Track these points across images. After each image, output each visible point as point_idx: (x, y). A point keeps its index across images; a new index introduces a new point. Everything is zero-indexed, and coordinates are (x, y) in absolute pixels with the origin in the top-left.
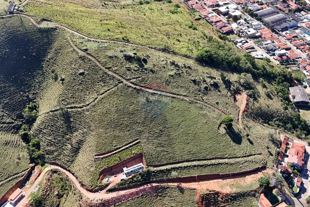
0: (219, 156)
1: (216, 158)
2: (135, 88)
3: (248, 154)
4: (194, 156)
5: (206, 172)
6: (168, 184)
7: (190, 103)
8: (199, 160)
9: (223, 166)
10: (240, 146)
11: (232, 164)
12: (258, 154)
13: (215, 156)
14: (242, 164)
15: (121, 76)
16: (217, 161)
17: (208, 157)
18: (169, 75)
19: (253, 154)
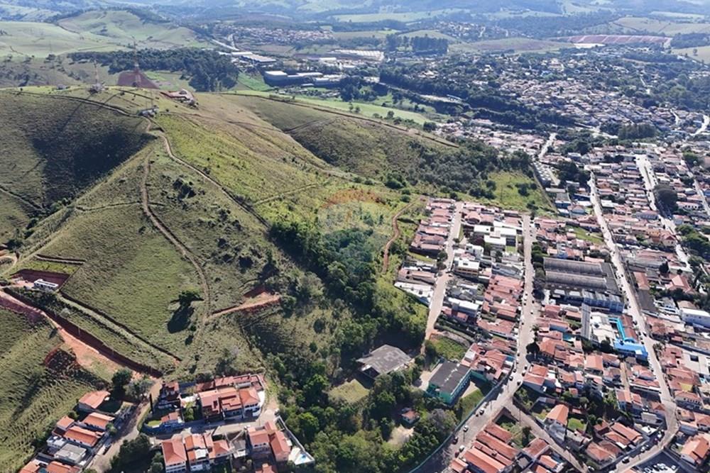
0: (129, 327)
1: (124, 327)
2: (145, 213)
3: (164, 347)
4: (107, 310)
5: (96, 332)
6: (54, 322)
7: (182, 259)
8: (106, 317)
9: (118, 339)
10: (169, 334)
11: (129, 342)
12: (175, 357)
13: (124, 324)
14: (140, 351)
15: (148, 197)
16: (120, 330)
17: (118, 321)
18: (199, 220)
19: (170, 352)
